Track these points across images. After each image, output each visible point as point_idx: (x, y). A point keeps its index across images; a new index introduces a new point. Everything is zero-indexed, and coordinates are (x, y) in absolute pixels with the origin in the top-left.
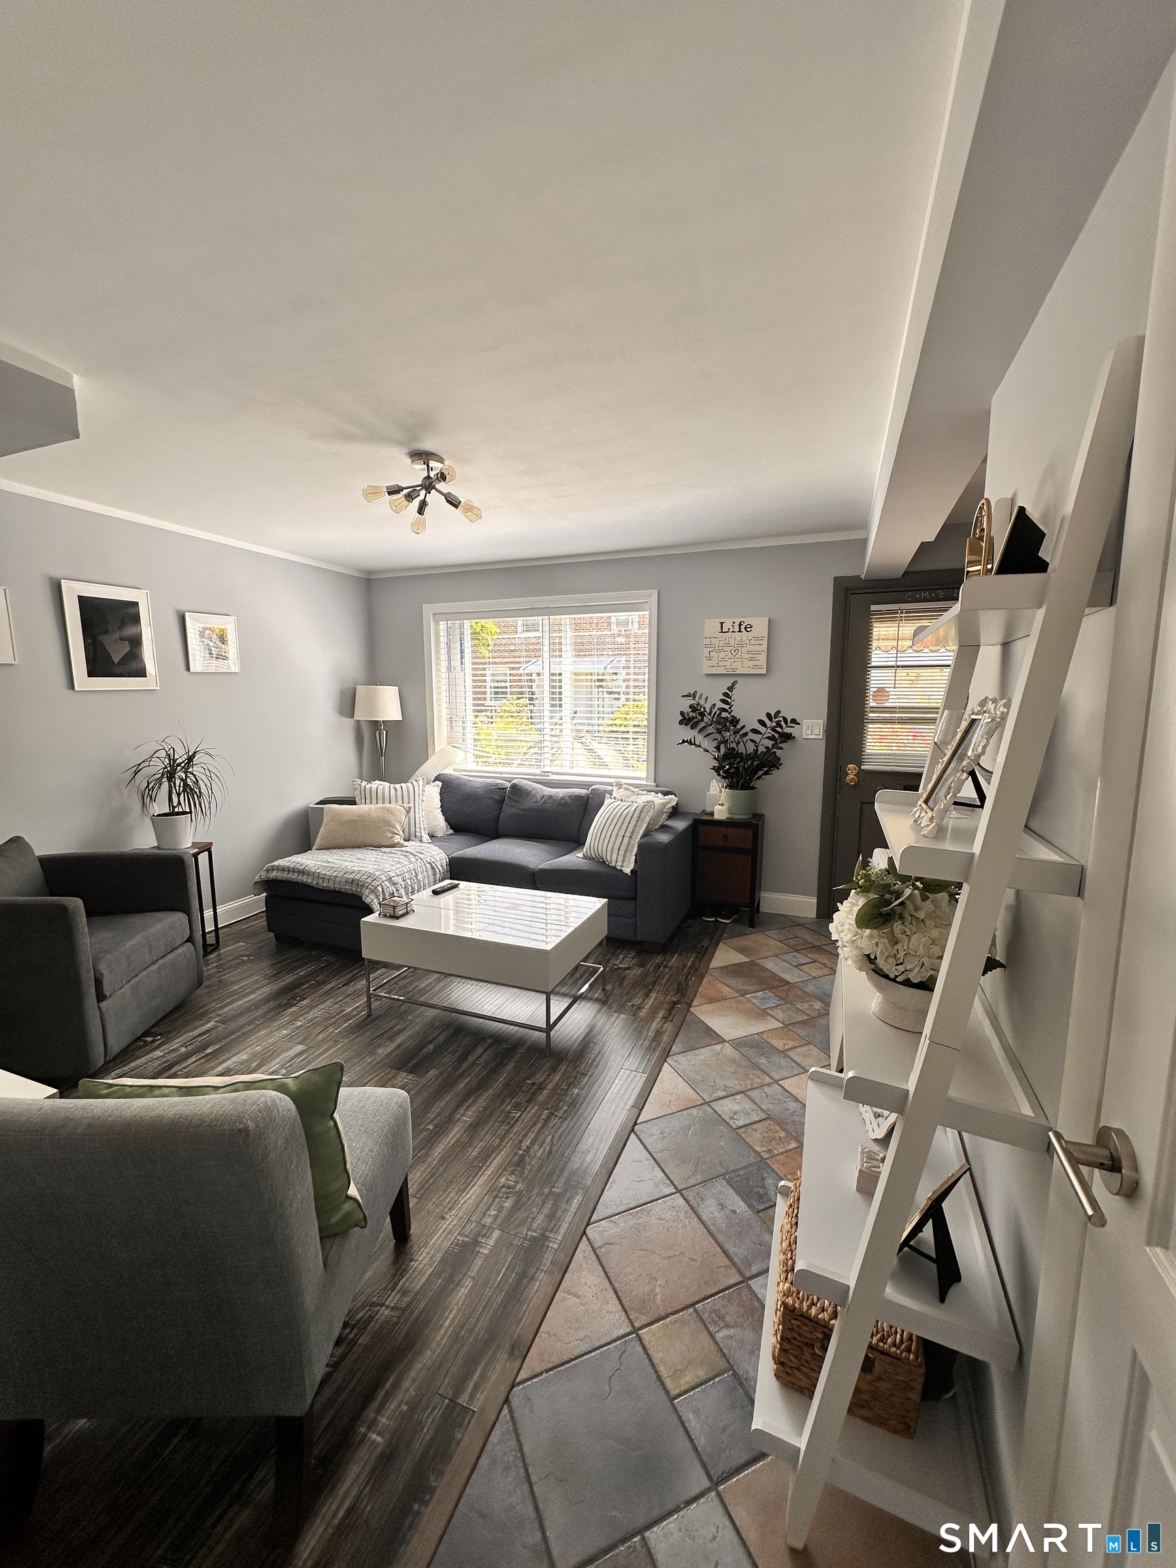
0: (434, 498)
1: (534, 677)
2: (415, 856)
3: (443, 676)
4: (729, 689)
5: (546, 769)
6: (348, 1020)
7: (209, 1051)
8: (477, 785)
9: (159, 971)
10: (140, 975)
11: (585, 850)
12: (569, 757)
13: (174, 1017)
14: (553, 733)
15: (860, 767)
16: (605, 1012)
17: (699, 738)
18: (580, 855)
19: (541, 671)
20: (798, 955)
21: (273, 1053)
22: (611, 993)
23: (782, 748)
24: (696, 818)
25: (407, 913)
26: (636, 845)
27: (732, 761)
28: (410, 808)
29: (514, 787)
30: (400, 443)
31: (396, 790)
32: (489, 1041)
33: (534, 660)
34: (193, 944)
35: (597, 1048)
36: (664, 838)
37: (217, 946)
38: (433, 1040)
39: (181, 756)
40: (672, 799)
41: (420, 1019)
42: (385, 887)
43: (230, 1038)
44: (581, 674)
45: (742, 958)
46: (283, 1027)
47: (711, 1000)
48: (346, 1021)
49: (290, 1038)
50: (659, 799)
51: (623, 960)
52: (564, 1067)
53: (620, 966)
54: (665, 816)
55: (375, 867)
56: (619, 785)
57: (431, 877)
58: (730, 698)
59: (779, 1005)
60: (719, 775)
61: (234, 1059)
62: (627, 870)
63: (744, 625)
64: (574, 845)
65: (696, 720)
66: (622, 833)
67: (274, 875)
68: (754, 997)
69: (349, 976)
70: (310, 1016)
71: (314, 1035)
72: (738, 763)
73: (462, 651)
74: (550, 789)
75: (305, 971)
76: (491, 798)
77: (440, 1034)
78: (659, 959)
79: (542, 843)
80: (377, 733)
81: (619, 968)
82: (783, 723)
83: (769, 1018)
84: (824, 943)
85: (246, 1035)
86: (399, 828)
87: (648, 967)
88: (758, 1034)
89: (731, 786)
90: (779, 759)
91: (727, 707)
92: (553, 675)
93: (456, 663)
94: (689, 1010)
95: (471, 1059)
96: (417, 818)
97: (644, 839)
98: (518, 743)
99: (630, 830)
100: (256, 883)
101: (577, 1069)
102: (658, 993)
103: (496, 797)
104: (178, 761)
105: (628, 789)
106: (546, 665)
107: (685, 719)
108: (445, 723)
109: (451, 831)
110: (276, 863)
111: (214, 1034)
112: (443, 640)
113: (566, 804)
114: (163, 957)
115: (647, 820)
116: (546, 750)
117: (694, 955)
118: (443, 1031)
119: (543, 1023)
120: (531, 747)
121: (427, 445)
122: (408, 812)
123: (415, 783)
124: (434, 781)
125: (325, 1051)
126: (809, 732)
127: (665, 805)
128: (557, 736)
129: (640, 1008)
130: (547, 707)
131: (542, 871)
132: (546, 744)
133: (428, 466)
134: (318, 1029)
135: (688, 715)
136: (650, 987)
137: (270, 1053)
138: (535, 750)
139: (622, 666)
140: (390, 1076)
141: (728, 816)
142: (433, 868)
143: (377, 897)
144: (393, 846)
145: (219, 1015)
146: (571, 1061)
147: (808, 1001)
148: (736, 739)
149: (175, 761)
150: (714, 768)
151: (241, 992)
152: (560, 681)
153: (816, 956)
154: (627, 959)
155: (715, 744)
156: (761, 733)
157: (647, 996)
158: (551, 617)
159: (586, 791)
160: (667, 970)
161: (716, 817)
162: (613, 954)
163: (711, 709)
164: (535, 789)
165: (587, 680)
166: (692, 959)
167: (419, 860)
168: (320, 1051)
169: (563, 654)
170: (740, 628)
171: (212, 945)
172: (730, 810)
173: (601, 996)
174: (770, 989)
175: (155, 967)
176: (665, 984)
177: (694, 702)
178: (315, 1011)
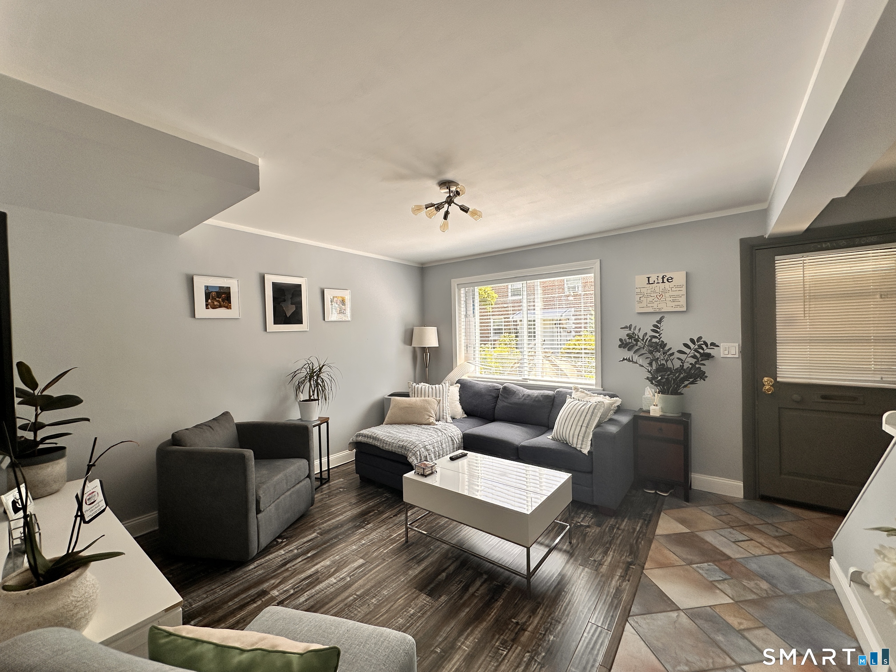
0: (454, 209)
1: (518, 323)
2: (441, 431)
3: (463, 320)
4: (658, 322)
5: (526, 377)
6: (394, 543)
7: (309, 555)
8: (482, 387)
9: (290, 495)
10: (281, 498)
11: (553, 434)
12: (540, 370)
13: (296, 526)
14: (530, 354)
15: (775, 379)
16: (573, 563)
17: (636, 358)
18: (550, 437)
19: (522, 319)
20: (734, 532)
21: (345, 563)
22: (576, 547)
23: (704, 365)
24: (636, 414)
25: (432, 473)
26: (591, 433)
27: (663, 373)
28: (440, 400)
29: (505, 388)
30: (432, 177)
31: (432, 389)
32: (485, 577)
33: (518, 312)
34: (310, 479)
35: (568, 597)
36: (613, 429)
37: (328, 480)
38: (446, 569)
39: (316, 368)
40: (617, 401)
41: (439, 549)
42: (421, 452)
43: (323, 547)
44: (547, 320)
45: (682, 529)
46: (353, 543)
47: (661, 566)
48: (392, 544)
49: (357, 553)
50: (607, 400)
51: (584, 518)
52: (541, 612)
53: (582, 524)
54: (612, 412)
55: (416, 438)
56: (576, 389)
57: (451, 446)
58: (659, 328)
59: (725, 579)
60: (652, 383)
61: (322, 564)
62: (585, 451)
63: (666, 278)
64: (546, 429)
65: (632, 344)
66: (580, 424)
67: (360, 439)
68: (699, 568)
69: (398, 509)
70: (371, 537)
71: (371, 553)
72: (668, 375)
73: (474, 305)
74: (528, 390)
75: (373, 503)
76: (490, 395)
77: (452, 564)
78: (612, 521)
79: (523, 426)
80: (425, 354)
81: (581, 525)
82: (704, 346)
83: (718, 591)
84: (755, 522)
85: (333, 546)
86: (433, 413)
87: (604, 527)
88: (710, 606)
89: (662, 392)
90: (704, 373)
91: (657, 335)
92: (530, 321)
93: (470, 312)
94: (642, 573)
95: (471, 590)
96: (444, 407)
97: (597, 430)
98: (509, 361)
99: (586, 422)
100: (350, 443)
101: (552, 615)
102: (614, 552)
103: (493, 394)
104: (315, 371)
105: (583, 392)
106: (525, 316)
107: (623, 343)
108: (463, 348)
109: (465, 416)
110: (361, 432)
111: (315, 542)
112: (463, 299)
113: (539, 401)
114: (293, 487)
115: (599, 415)
116: (526, 365)
117: (641, 521)
118: (453, 562)
119: (524, 572)
120: (516, 363)
121: (449, 176)
122: (439, 403)
123: (444, 385)
124: (456, 384)
125: (378, 566)
126: (726, 352)
127: (612, 404)
128: (532, 356)
129: (601, 564)
130: (526, 338)
131: (524, 448)
132: (525, 361)
133: (449, 190)
134: (374, 548)
135: (625, 340)
136: (608, 545)
137: (343, 562)
138: (518, 365)
139: (572, 314)
140: (414, 595)
141: (661, 413)
142: (452, 440)
143: (417, 459)
144: (429, 424)
145: (320, 529)
146: (547, 607)
147: (754, 580)
148: (665, 358)
149: (313, 370)
150: (648, 378)
151: (336, 513)
152: (534, 325)
153: (752, 535)
154: (587, 519)
155: (648, 361)
156: (686, 354)
157: (605, 553)
158: (528, 282)
159: (553, 392)
160: (620, 532)
161: (652, 414)
162: (576, 513)
163: (643, 336)
164: (519, 390)
165: (550, 324)
166: (639, 525)
167: (444, 435)
168: (372, 566)
169: (536, 308)
170: (663, 280)
171: (325, 479)
172: (662, 409)
173: (568, 549)
174: (714, 562)
175: (289, 493)
176: (620, 544)
177: (630, 332)
178: (374, 533)
